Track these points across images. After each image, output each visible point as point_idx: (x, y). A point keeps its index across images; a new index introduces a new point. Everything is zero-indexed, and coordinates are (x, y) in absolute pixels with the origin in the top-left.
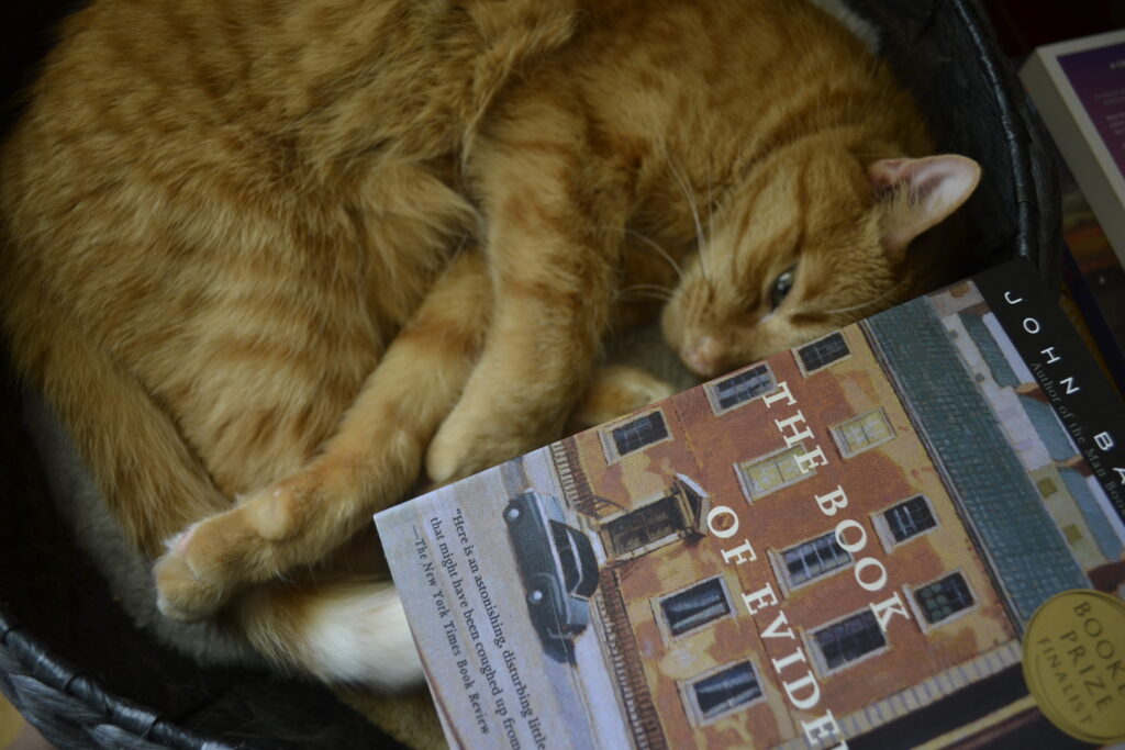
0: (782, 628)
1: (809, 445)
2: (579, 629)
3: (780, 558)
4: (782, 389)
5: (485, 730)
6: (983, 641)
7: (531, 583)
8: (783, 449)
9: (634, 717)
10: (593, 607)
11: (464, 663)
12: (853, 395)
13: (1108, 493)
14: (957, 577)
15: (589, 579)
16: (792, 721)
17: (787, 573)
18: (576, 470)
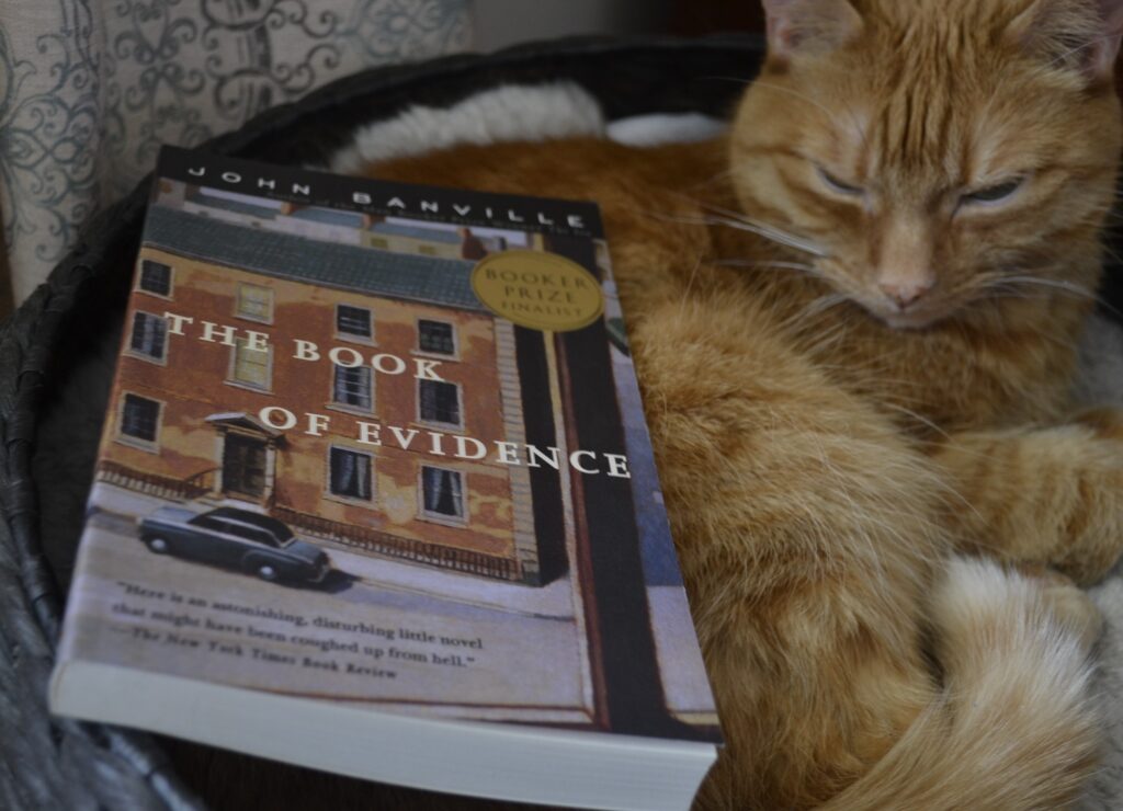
0: (405, 433)
1: (241, 335)
2: (323, 559)
3: (337, 403)
4: (172, 319)
5: (391, 675)
7: (249, 569)
8: (233, 351)
9: (435, 561)
10: (305, 538)
11: (307, 661)
12: (214, 288)
13: (406, 218)
14: (423, 322)
16: (491, 466)
17: (355, 407)
18: (144, 478)
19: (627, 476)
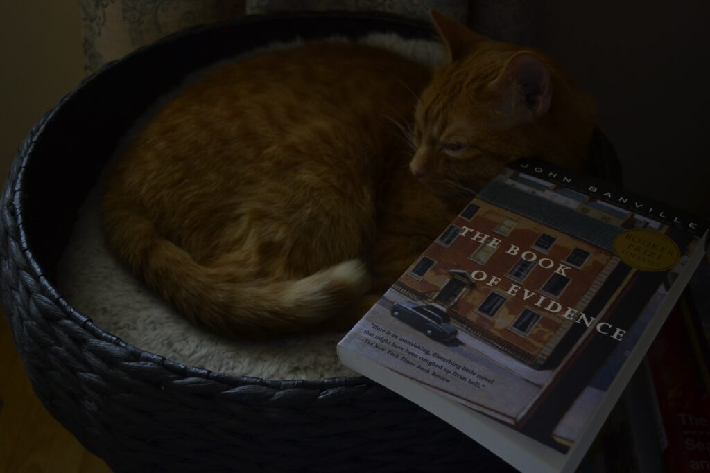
0: (529, 294)
1: (490, 239)
2: (456, 333)
3: (510, 275)
4: (465, 229)
5: (447, 381)
6: (603, 262)
7: (423, 330)
8: (481, 245)
9: (500, 347)
10: (453, 324)
11: (420, 366)
12: (493, 218)
13: (607, 202)
14: (577, 249)
15: (445, 317)
16: (558, 317)
17: (516, 278)
18: (407, 289)
19: (620, 340)
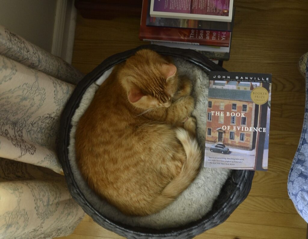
0: (239, 128)
1: (220, 113)
2: (228, 149)
3: (231, 124)
4: (212, 112)
5: (234, 165)
6: (251, 107)
7: (221, 152)
8: (219, 116)
9: (240, 148)
10: (227, 147)
11: (226, 164)
12: (217, 104)
13: (243, 81)
14: (243, 105)
15: (223, 146)
16: (249, 132)
17: (233, 124)
18: (210, 141)
19: (265, 132)
